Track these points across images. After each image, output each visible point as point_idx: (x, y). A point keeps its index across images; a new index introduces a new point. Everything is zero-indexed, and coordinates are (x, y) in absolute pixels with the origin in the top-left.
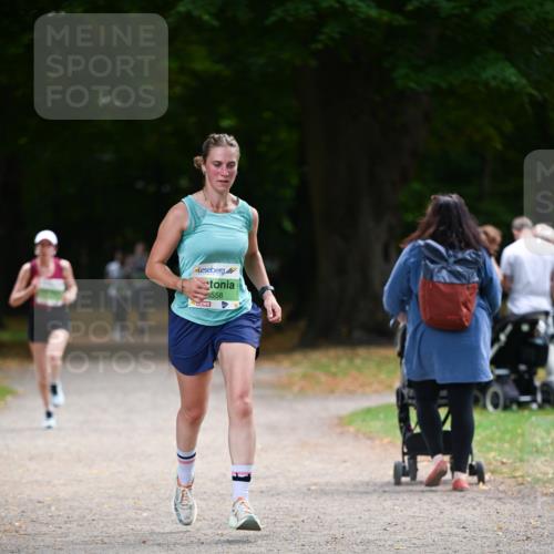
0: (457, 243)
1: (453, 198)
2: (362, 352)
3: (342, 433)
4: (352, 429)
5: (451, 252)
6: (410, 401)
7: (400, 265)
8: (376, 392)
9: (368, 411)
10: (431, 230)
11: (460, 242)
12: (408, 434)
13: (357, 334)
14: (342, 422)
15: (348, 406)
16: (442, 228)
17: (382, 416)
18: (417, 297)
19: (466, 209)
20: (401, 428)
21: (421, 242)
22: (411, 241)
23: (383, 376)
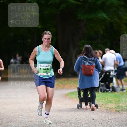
0: (90, 56)
1: (89, 46)
2: (70, 79)
3: (66, 98)
4: (68, 97)
5: (89, 58)
6: (81, 90)
7: (78, 61)
8: (73, 88)
9: (72, 93)
10: (85, 53)
11: (91, 56)
12: (81, 98)
13: (69, 75)
14: (66, 95)
15: (67, 92)
16: (87, 53)
17: (75, 94)
18: (81, 68)
19: (92, 48)
20: (79, 96)
21: (82, 56)
22: (80, 56)
23: (75, 85)
